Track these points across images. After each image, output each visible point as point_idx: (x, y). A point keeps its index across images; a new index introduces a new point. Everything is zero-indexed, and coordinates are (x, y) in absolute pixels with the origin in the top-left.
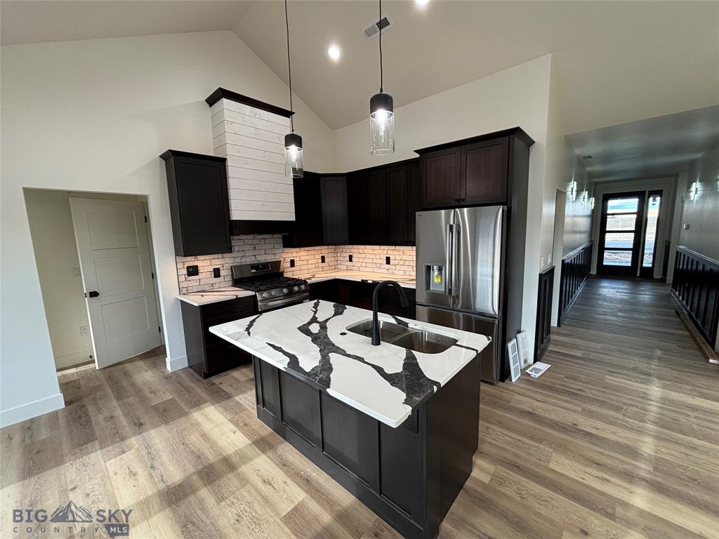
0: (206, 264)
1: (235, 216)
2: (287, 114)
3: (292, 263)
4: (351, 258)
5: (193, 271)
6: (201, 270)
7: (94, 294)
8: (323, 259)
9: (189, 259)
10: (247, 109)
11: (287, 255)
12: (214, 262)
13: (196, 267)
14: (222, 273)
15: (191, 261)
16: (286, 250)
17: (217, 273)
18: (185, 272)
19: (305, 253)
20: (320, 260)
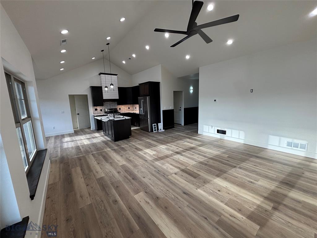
0: (99, 108)
1: (104, 98)
2: (116, 75)
3: (120, 109)
4: (136, 108)
5: (96, 110)
6: (98, 109)
7: (78, 114)
8: (129, 108)
9: (95, 107)
10: (106, 75)
11: (119, 107)
12: (101, 108)
13: (97, 109)
14: (102, 110)
15: (96, 107)
16: (118, 106)
17: (101, 110)
18: (94, 110)
19: (123, 106)
20: (128, 108)
